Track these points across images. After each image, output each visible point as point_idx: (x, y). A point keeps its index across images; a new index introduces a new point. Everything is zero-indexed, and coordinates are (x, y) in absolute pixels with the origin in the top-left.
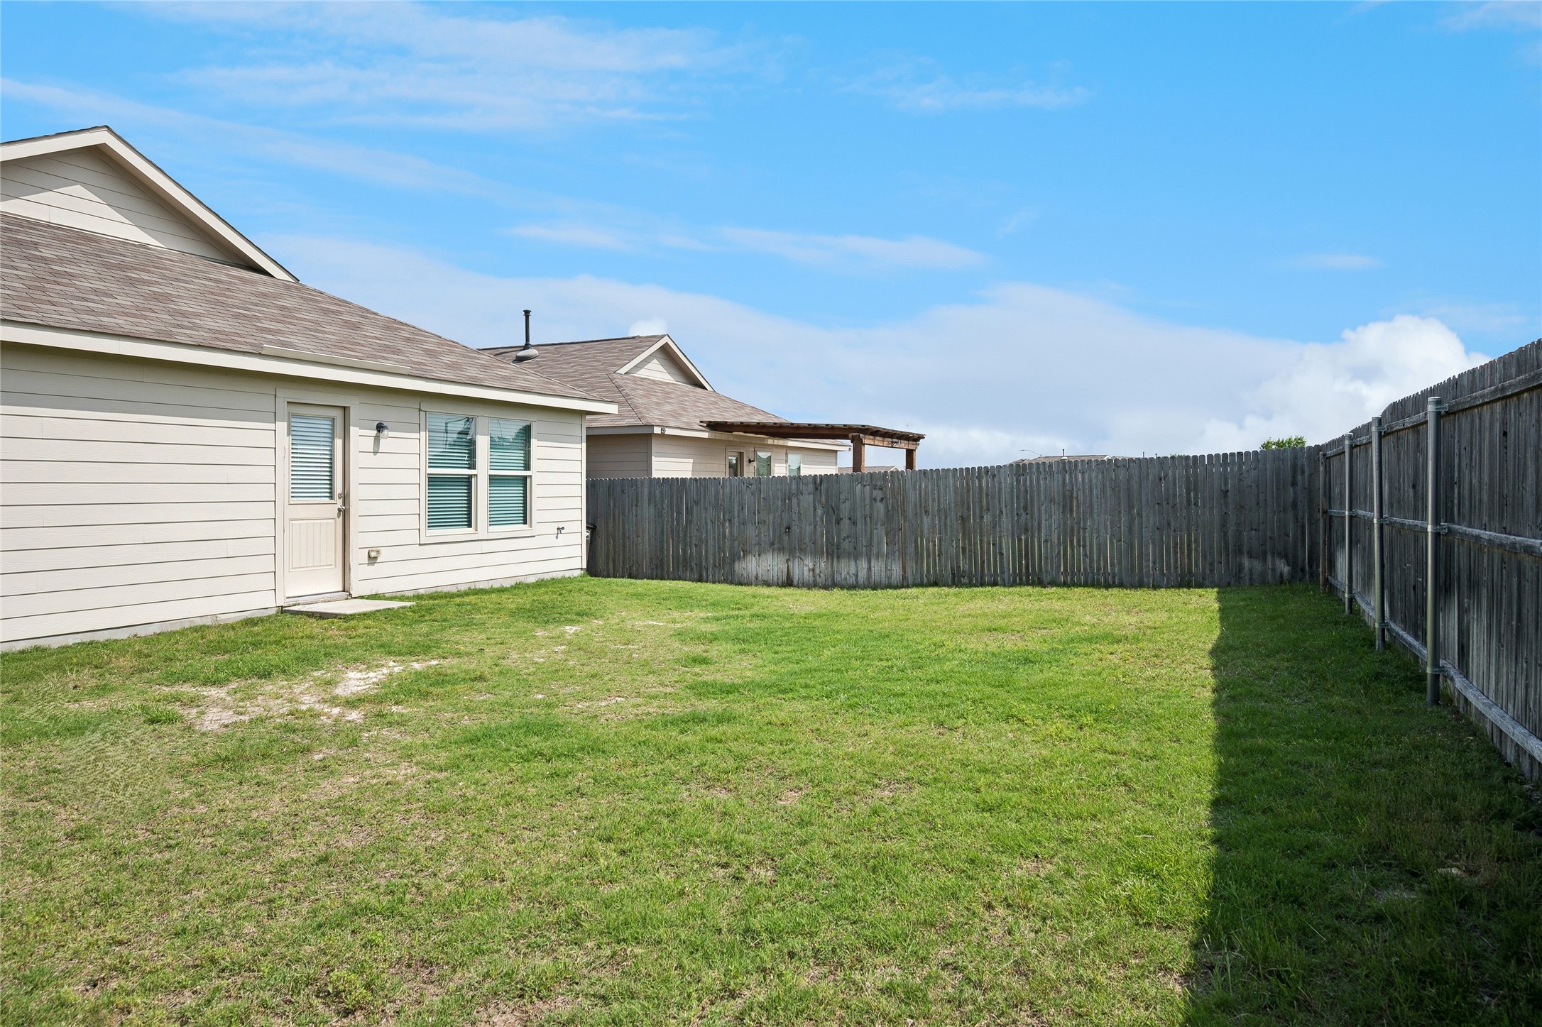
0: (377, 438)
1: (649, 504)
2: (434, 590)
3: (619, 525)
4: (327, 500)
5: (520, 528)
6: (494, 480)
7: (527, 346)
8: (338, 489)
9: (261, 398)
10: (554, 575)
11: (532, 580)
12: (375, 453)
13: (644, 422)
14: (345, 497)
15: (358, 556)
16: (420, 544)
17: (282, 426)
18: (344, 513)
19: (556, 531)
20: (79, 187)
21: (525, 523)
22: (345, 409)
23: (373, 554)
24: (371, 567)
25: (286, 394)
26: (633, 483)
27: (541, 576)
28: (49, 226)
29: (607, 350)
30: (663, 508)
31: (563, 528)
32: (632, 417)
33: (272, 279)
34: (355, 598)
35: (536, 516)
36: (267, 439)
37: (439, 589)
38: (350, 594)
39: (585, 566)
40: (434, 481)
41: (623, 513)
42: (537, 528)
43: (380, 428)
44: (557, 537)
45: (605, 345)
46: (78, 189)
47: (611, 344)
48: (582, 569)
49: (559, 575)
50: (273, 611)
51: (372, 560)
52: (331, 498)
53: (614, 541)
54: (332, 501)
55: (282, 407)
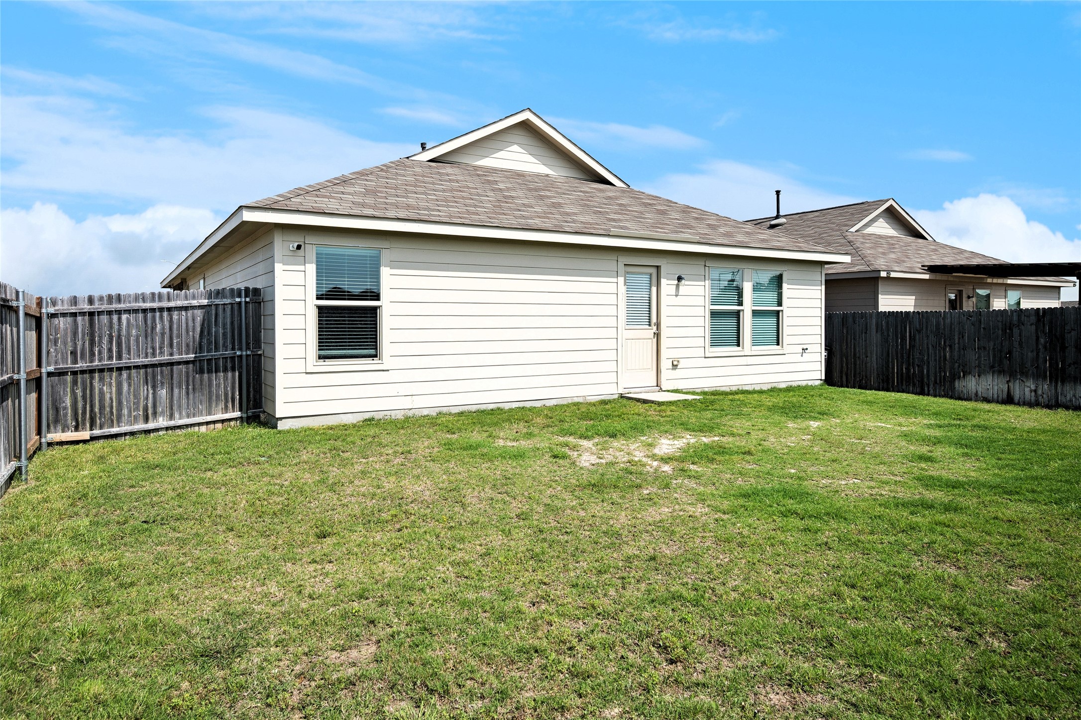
0: (678, 286)
1: (877, 332)
2: (714, 389)
3: (851, 348)
4: (647, 327)
5: (775, 349)
6: (755, 313)
7: (778, 217)
8: (654, 320)
9: (609, 263)
10: (800, 383)
11: (783, 386)
12: (677, 295)
13: (872, 268)
14: (658, 325)
15: (665, 364)
16: (705, 357)
17: (621, 280)
18: (657, 335)
19: (801, 351)
20: (515, 146)
21: (778, 344)
22: (658, 267)
23: (675, 363)
24: (674, 371)
25: (624, 259)
26: (863, 315)
27: (790, 384)
28: (502, 170)
29: (841, 215)
30: (888, 335)
31: (807, 349)
32: (862, 265)
33: (615, 187)
34: (664, 391)
35: (786, 339)
36: (612, 288)
37: (718, 389)
38: (661, 389)
39: (823, 378)
40: (714, 314)
41: (854, 339)
42: (787, 349)
43: (680, 279)
44: (802, 356)
45: (838, 211)
46: (515, 148)
47: (844, 210)
48: (821, 380)
49: (804, 383)
50: (616, 396)
51: (675, 367)
52: (650, 325)
53: (847, 360)
54: (650, 328)
55: (621, 265)
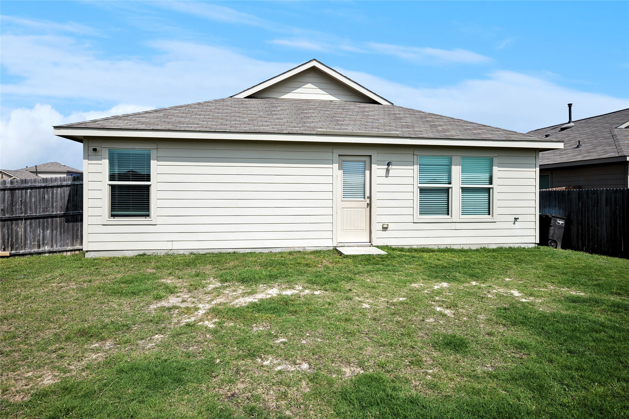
0: (388, 170)
2: (423, 246)
4: (363, 199)
5: (486, 217)
6: (464, 190)
7: (569, 122)
8: (367, 194)
9: (327, 154)
10: (512, 246)
11: (494, 247)
12: (387, 177)
13: (620, 154)
14: (370, 198)
15: (377, 227)
16: (414, 223)
17: (336, 166)
18: (370, 205)
19: (514, 220)
20: (310, 84)
21: (489, 214)
22: (371, 156)
23: (385, 226)
24: (384, 232)
25: (338, 151)
27: (501, 245)
28: (298, 100)
29: (617, 117)
31: (518, 218)
32: (614, 152)
33: (382, 105)
34: (374, 246)
35: (496, 210)
36: (329, 172)
37: (426, 247)
38: (372, 245)
39: (538, 242)
40: (422, 190)
42: (496, 218)
43: (388, 164)
44: (514, 224)
45: (617, 114)
46: (309, 85)
47: (621, 113)
48: (535, 243)
49: (516, 246)
50: (331, 248)
51: (385, 229)
52: (364, 198)
54: (365, 200)
55: (336, 156)
